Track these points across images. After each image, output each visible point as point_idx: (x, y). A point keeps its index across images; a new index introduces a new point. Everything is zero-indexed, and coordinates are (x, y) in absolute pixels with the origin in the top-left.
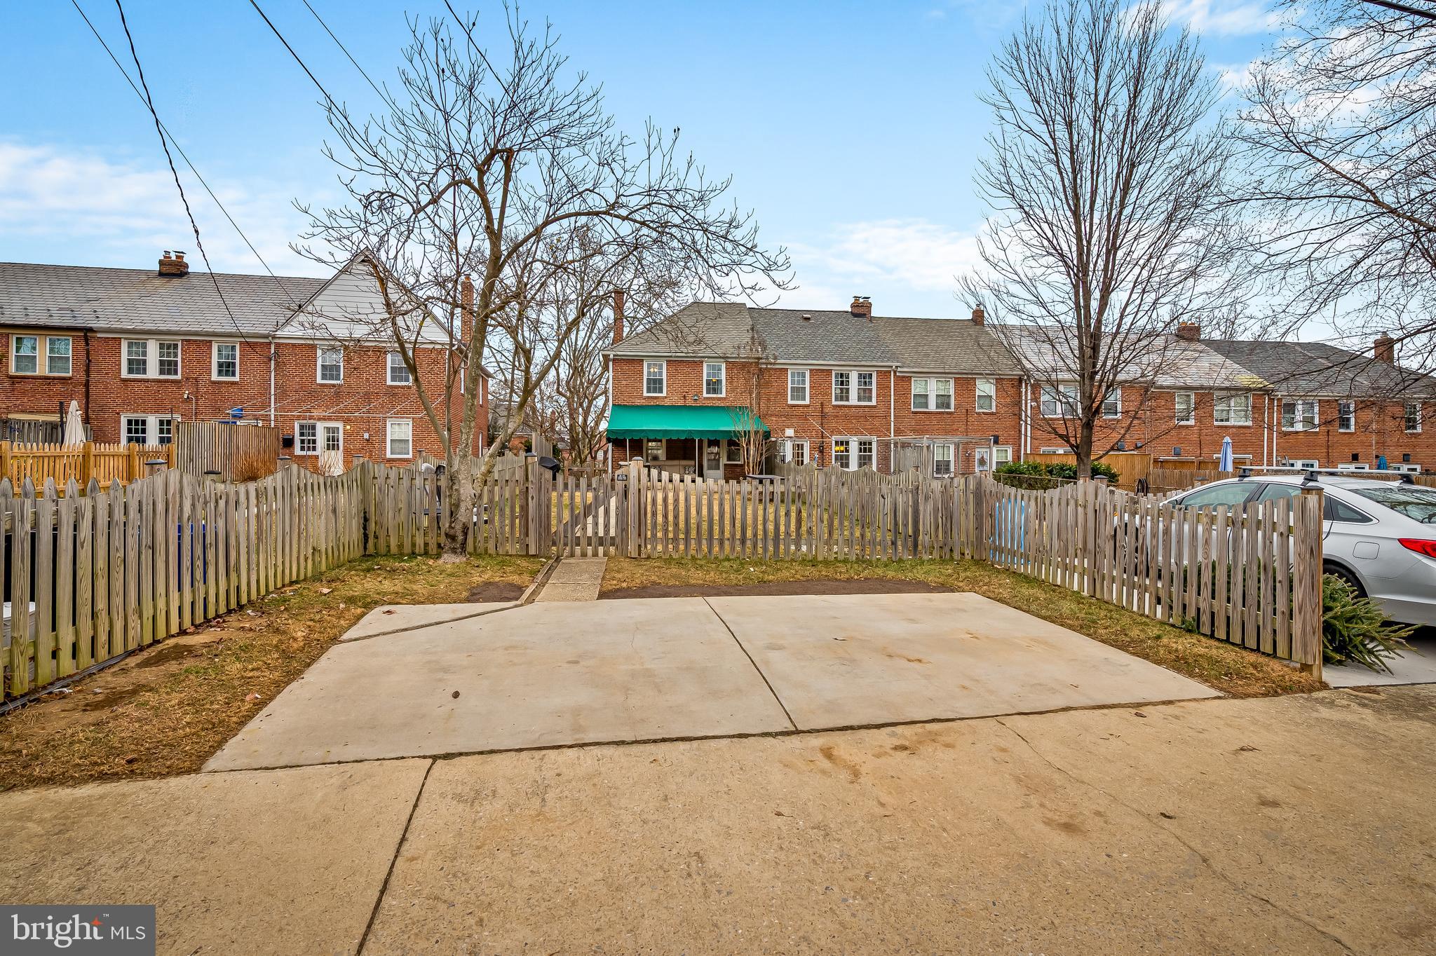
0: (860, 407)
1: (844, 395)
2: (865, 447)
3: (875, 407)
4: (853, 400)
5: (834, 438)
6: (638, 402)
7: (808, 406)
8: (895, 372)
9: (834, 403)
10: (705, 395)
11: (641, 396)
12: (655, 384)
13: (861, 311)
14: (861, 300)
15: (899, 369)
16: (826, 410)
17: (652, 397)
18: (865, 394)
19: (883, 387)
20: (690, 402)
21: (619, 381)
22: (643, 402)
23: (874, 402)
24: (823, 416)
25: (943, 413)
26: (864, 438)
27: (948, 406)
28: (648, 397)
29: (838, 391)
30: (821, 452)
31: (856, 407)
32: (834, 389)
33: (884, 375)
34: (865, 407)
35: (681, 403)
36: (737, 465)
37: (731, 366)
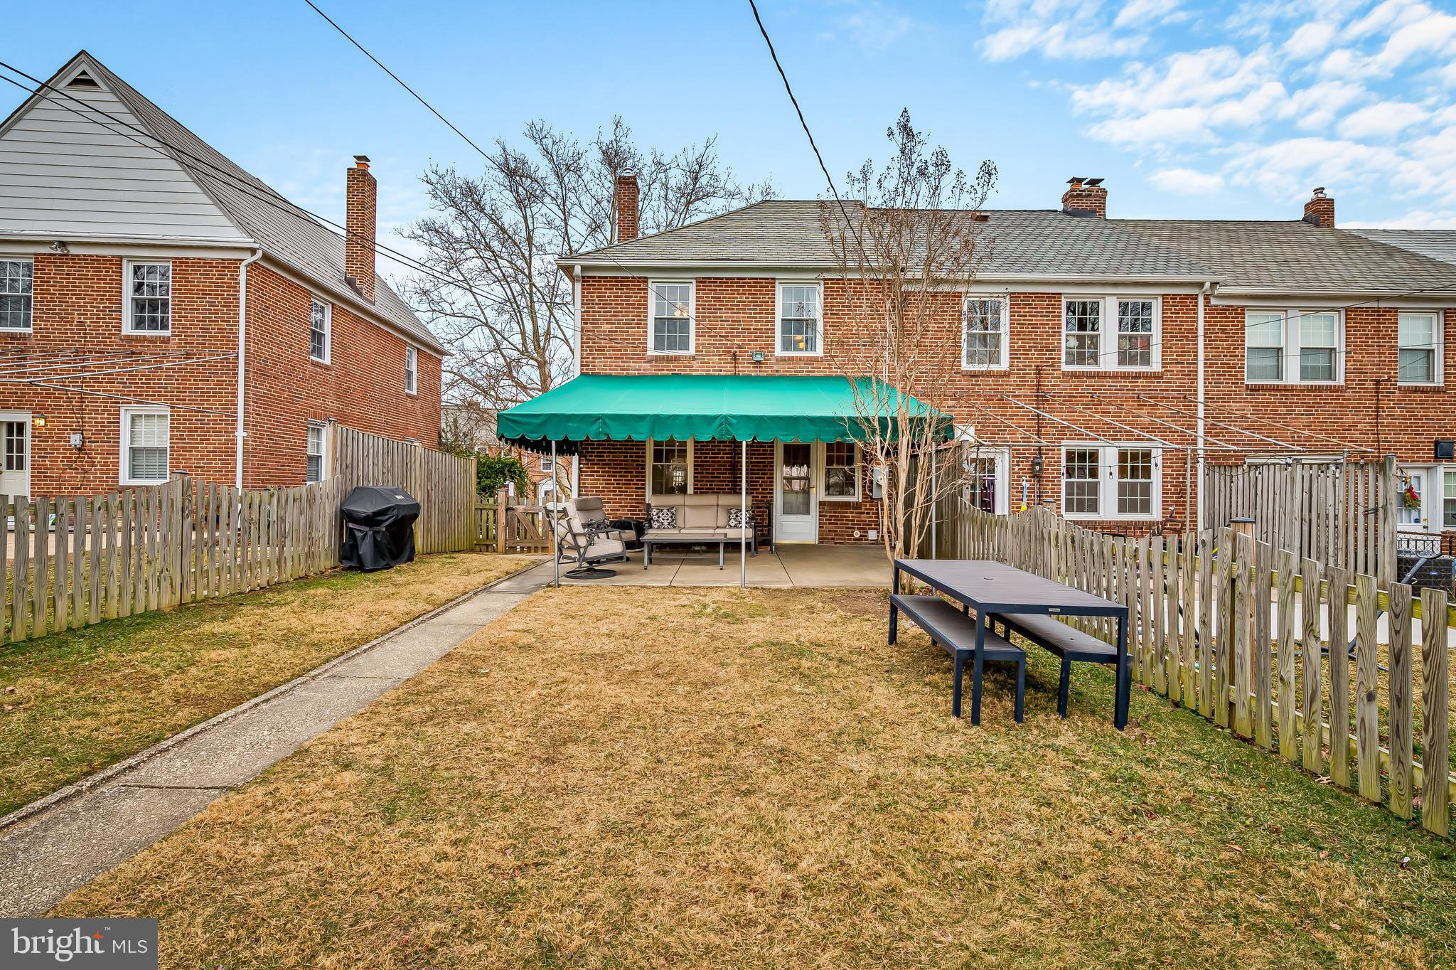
0: (1125, 376)
1: (1086, 350)
2: (1134, 465)
3: (1158, 376)
4: (1108, 361)
5: (1067, 445)
6: (635, 368)
7: (1005, 375)
8: (1207, 298)
9: (1065, 368)
10: (779, 352)
11: (642, 357)
12: (671, 329)
13: (1085, 204)
14: (1084, 187)
15: (1220, 290)
16: (1047, 384)
17: (663, 358)
18: (1133, 350)
19: (1179, 335)
20: (746, 369)
21: (595, 322)
22: (647, 368)
23: (1156, 366)
24: (1041, 397)
25: (1320, 389)
26: (1130, 445)
27: (1330, 374)
28: (657, 359)
29: (1074, 343)
30: (1036, 476)
31: (1115, 376)
32: (1067, 339)
33: (1179, 304)
34: (1137, 376)
35: (728, 370)
36: (847, 505)
37: (835, 289)
